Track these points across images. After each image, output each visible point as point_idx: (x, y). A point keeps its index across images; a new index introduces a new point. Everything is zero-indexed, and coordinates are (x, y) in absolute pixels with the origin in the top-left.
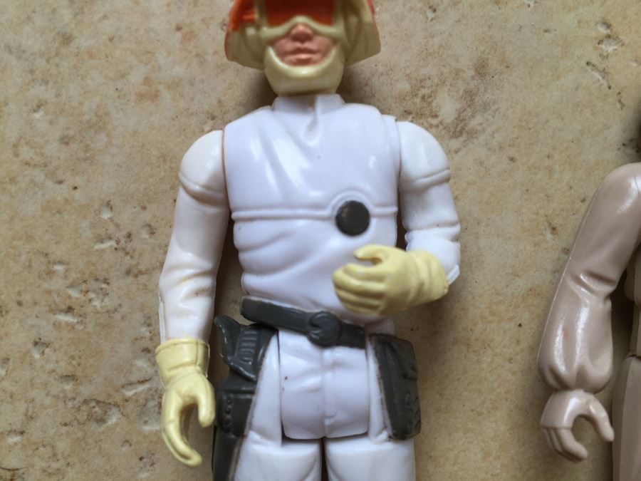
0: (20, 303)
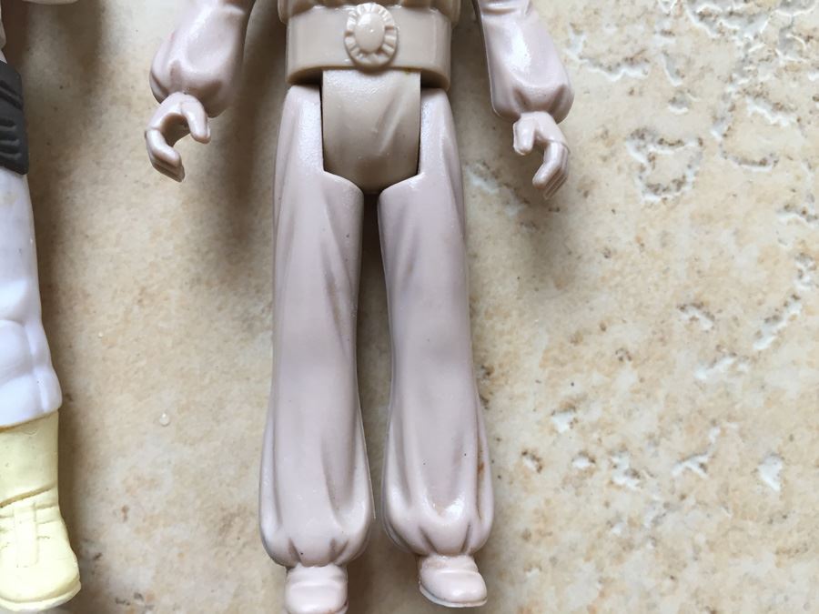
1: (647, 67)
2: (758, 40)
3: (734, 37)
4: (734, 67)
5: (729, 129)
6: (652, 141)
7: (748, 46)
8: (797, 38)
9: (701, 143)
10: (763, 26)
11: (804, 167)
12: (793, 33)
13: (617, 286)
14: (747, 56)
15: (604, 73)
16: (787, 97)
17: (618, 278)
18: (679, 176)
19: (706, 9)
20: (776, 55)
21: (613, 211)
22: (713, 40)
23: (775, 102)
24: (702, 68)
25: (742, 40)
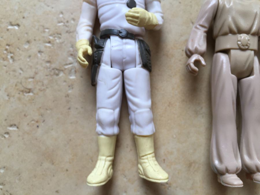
0: (35, 40)
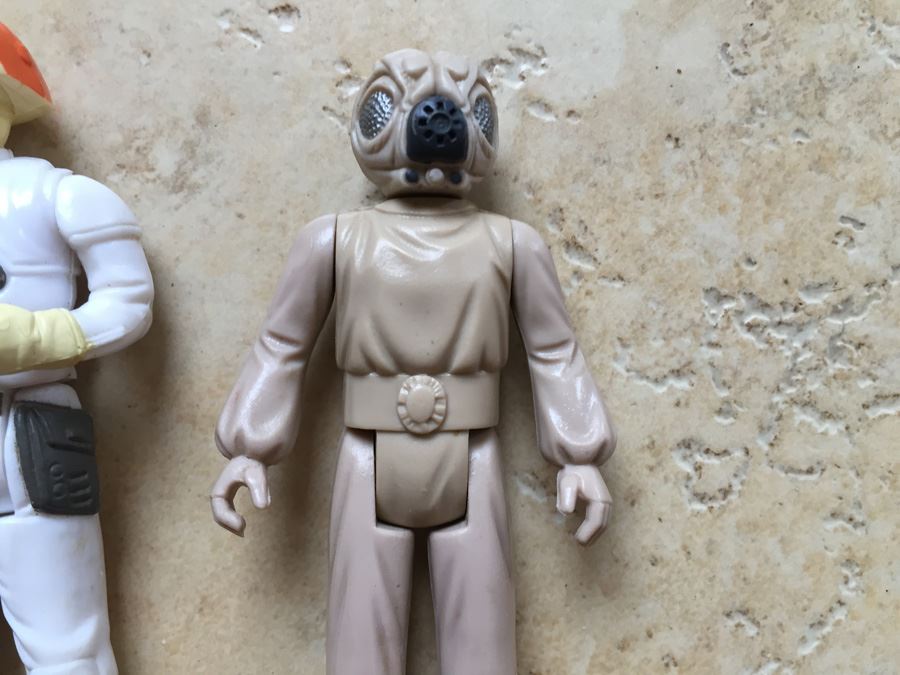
1: (694, 379)
2: (807, 348)
3: (782, 347)
4: (781, 377)
5: (776, 437)
6: (699, 450)
7: (796, 355)
8: (848, 345)
9: (747, 453)
10: (812, 334)
11: (852, 474)
12: (843, 341)
13: (663, 593)
14: (795, 365)
15: (651, 385)
16: (836, 405)
17: (665, 586)
18: (725, 485)
19: (755, 320)
20: (825, 363)
21: (660, 520)
22: (761, 351)
23: (824, 410)
24: (749, 379)
25: (790, 349)
